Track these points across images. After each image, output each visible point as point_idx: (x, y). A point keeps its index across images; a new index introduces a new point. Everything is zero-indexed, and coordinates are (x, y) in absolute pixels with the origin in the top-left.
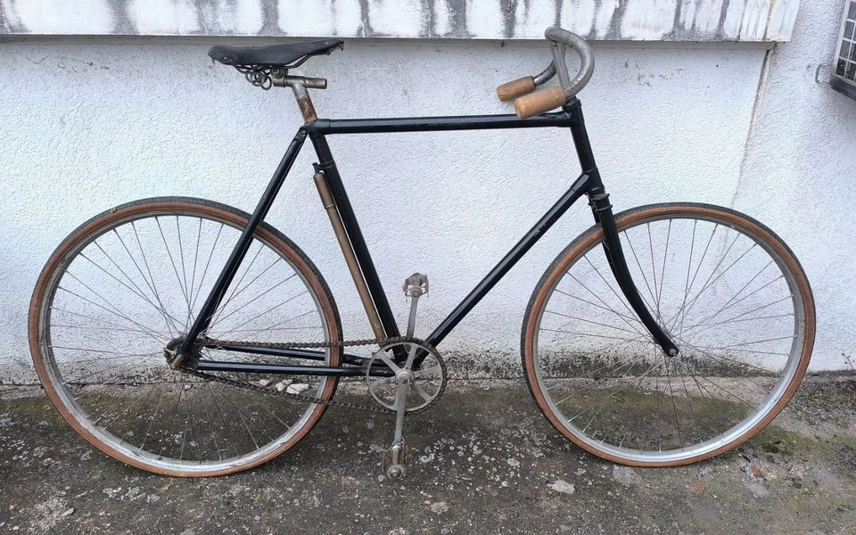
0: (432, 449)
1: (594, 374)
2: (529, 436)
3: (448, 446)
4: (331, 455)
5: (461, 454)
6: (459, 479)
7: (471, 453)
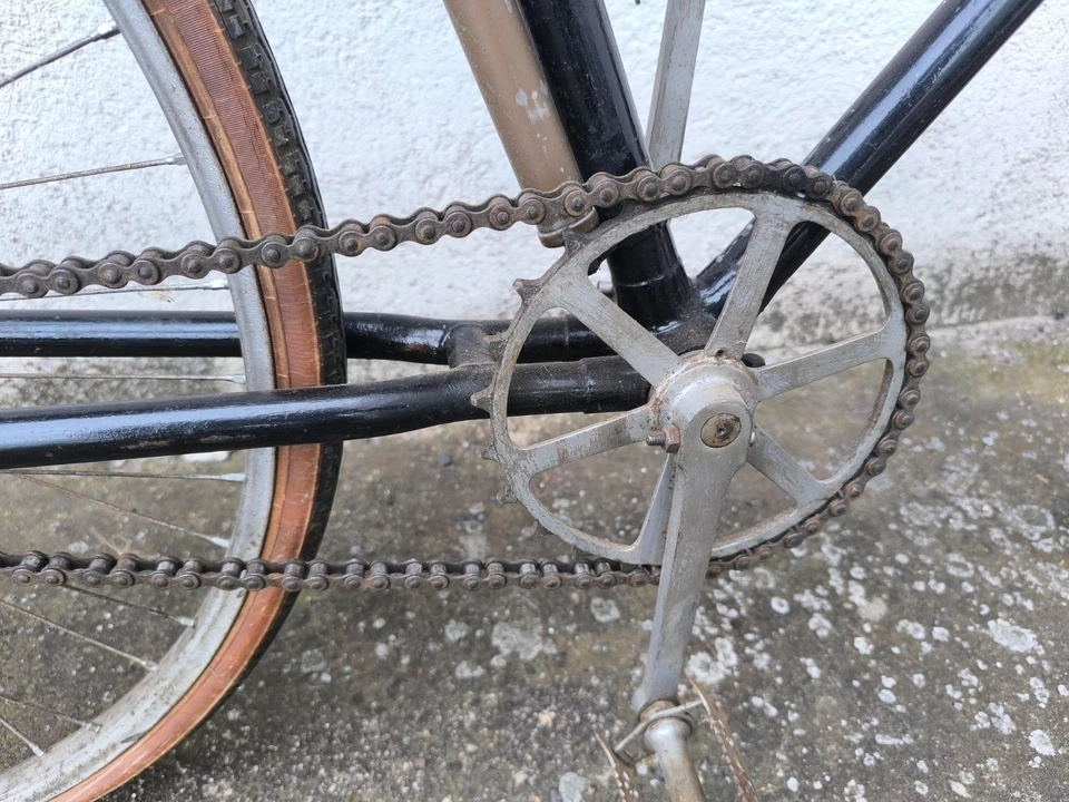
0: (716, 620)
1: (1054, 305)
2: (996, 519)
3: (762, 597)
4: (358, 700)
5: (820, 625)
6: (870, 746)
7: (854, 617)
